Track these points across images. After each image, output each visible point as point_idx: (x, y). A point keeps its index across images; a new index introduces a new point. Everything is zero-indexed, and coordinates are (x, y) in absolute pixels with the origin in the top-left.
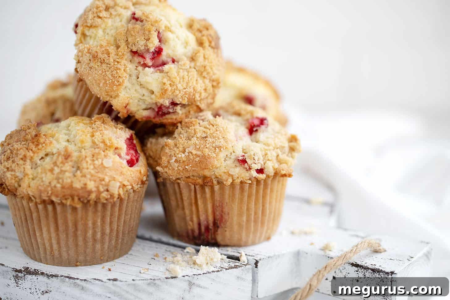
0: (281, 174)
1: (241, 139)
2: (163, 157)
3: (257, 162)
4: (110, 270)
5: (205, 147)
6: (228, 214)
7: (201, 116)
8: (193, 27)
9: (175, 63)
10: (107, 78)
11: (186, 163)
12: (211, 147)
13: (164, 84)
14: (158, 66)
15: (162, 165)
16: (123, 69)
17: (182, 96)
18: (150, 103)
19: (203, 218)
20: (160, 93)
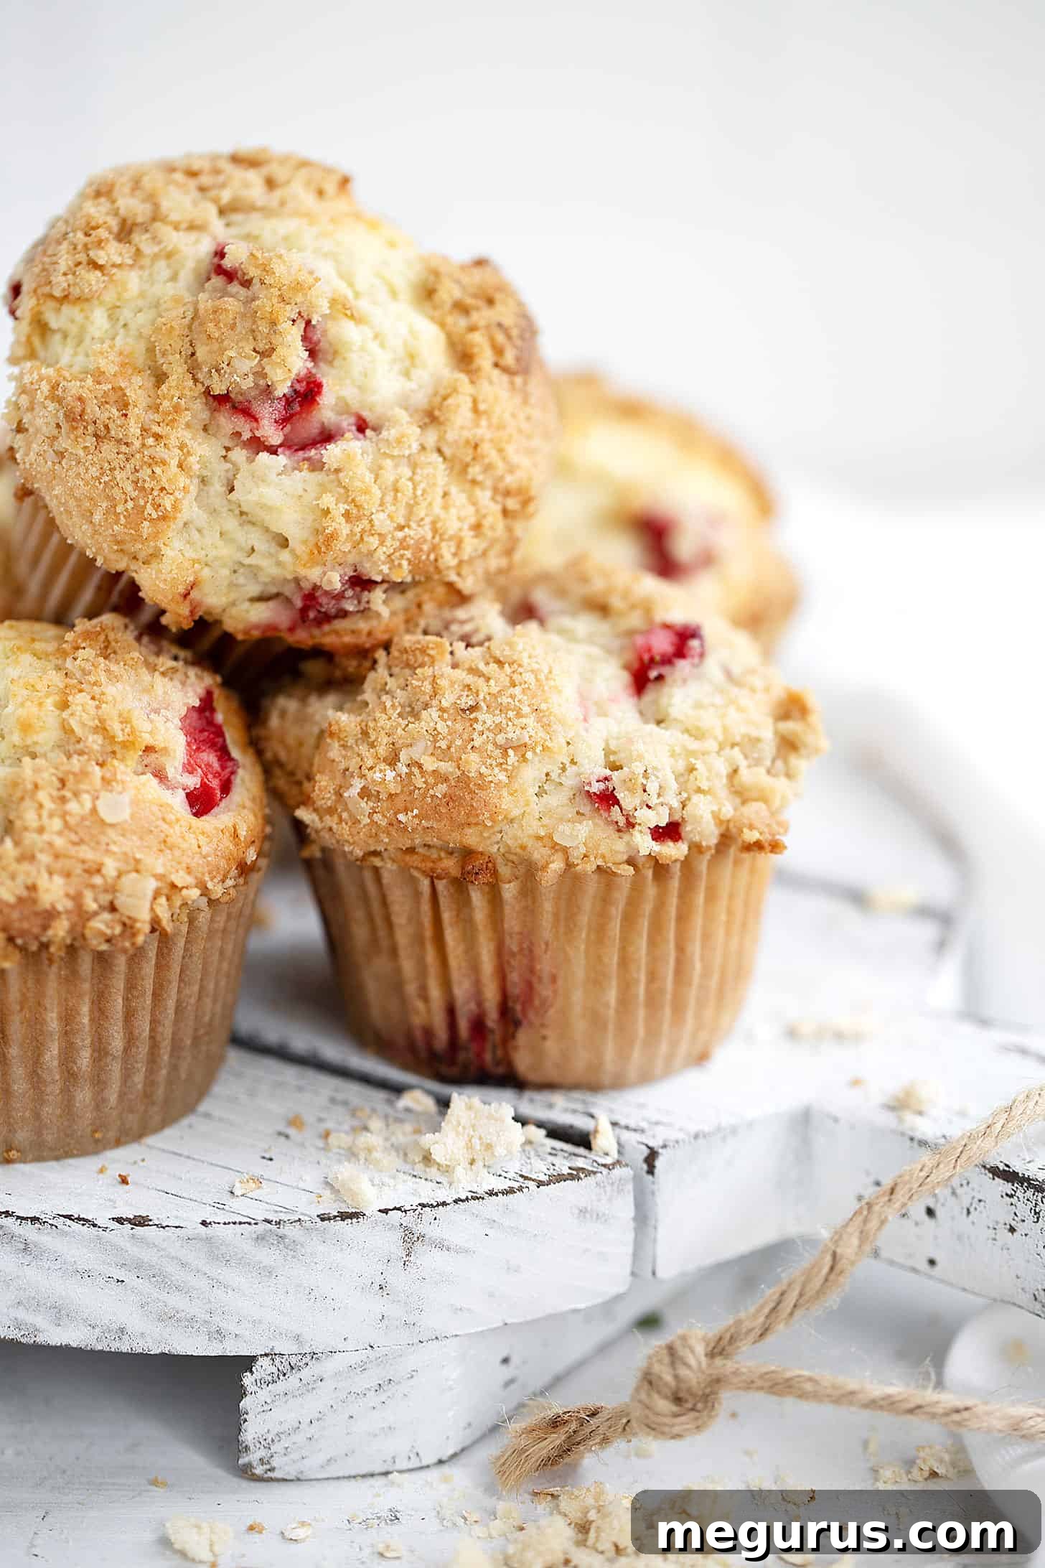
0: (743, 842)
1: (603, 713)
2: (318, 777)
3: (654, 801)
4: (124, 1181)
5: (469, 747)
6: (554, 979)
7: (462, 622)
8: (437, 297)
9: (368, 432)
10: (116, 493)
11: (399, 803)
12: (490, 747)
13: (327, 512)
14: (303, 447)
15: (314, 803)
16: (174, 462)
17: (389, 556)
18: (273, 578)
19: (461, 990)
20: (311, 544)
